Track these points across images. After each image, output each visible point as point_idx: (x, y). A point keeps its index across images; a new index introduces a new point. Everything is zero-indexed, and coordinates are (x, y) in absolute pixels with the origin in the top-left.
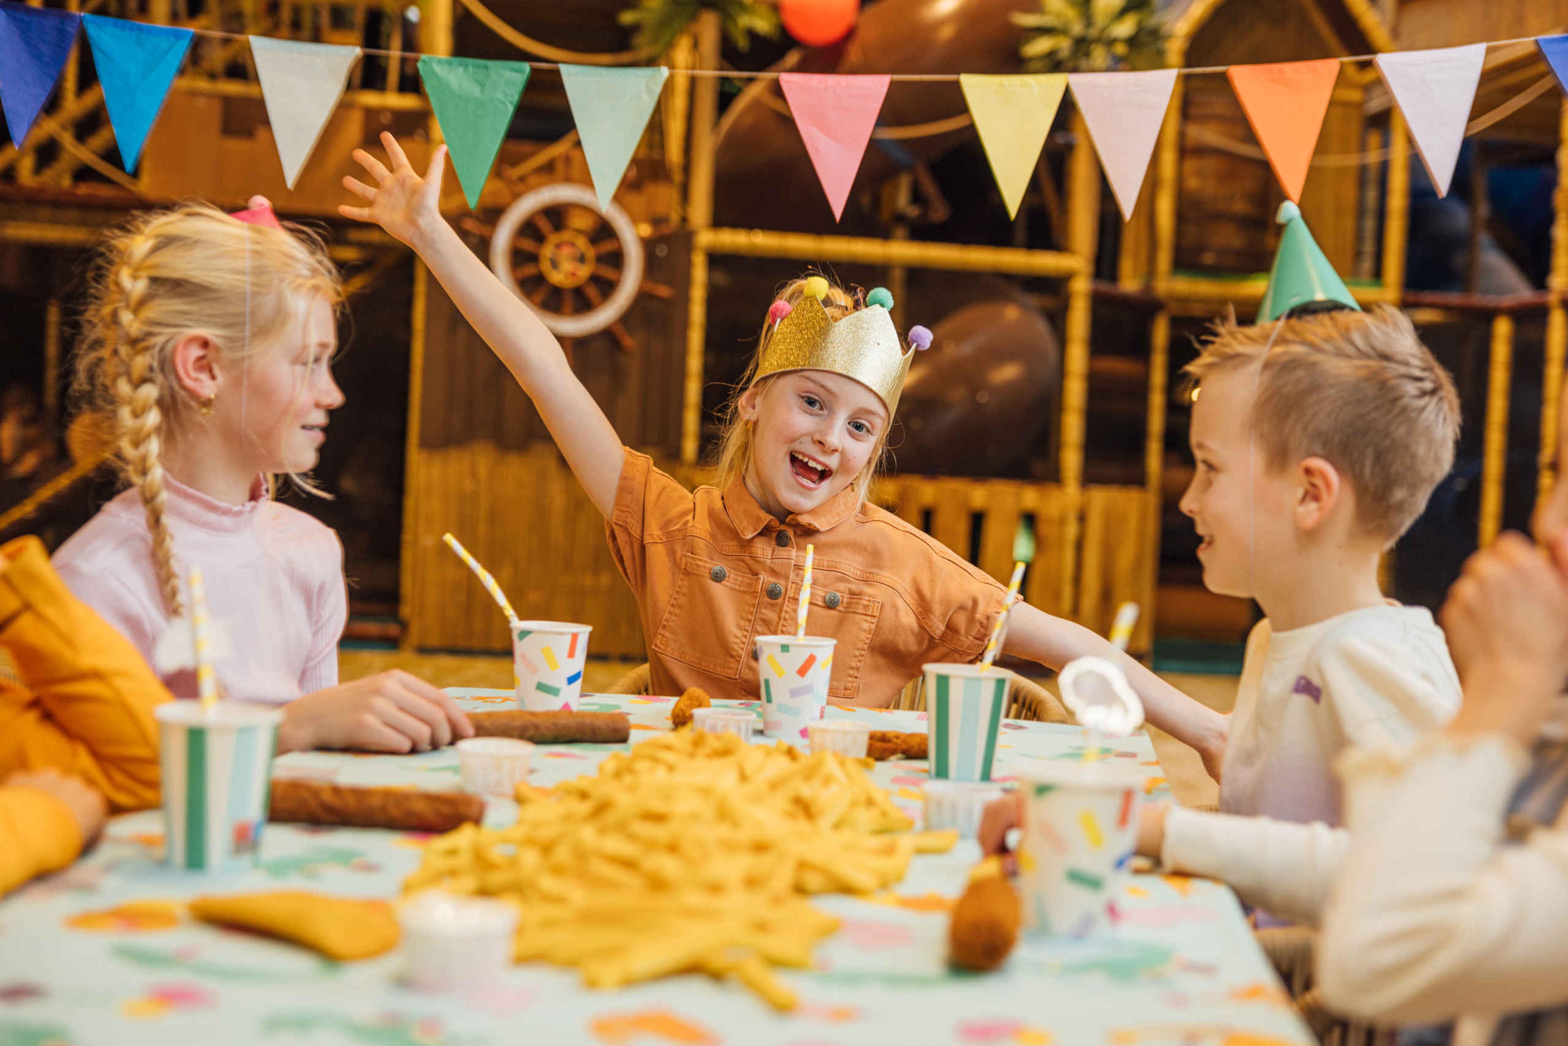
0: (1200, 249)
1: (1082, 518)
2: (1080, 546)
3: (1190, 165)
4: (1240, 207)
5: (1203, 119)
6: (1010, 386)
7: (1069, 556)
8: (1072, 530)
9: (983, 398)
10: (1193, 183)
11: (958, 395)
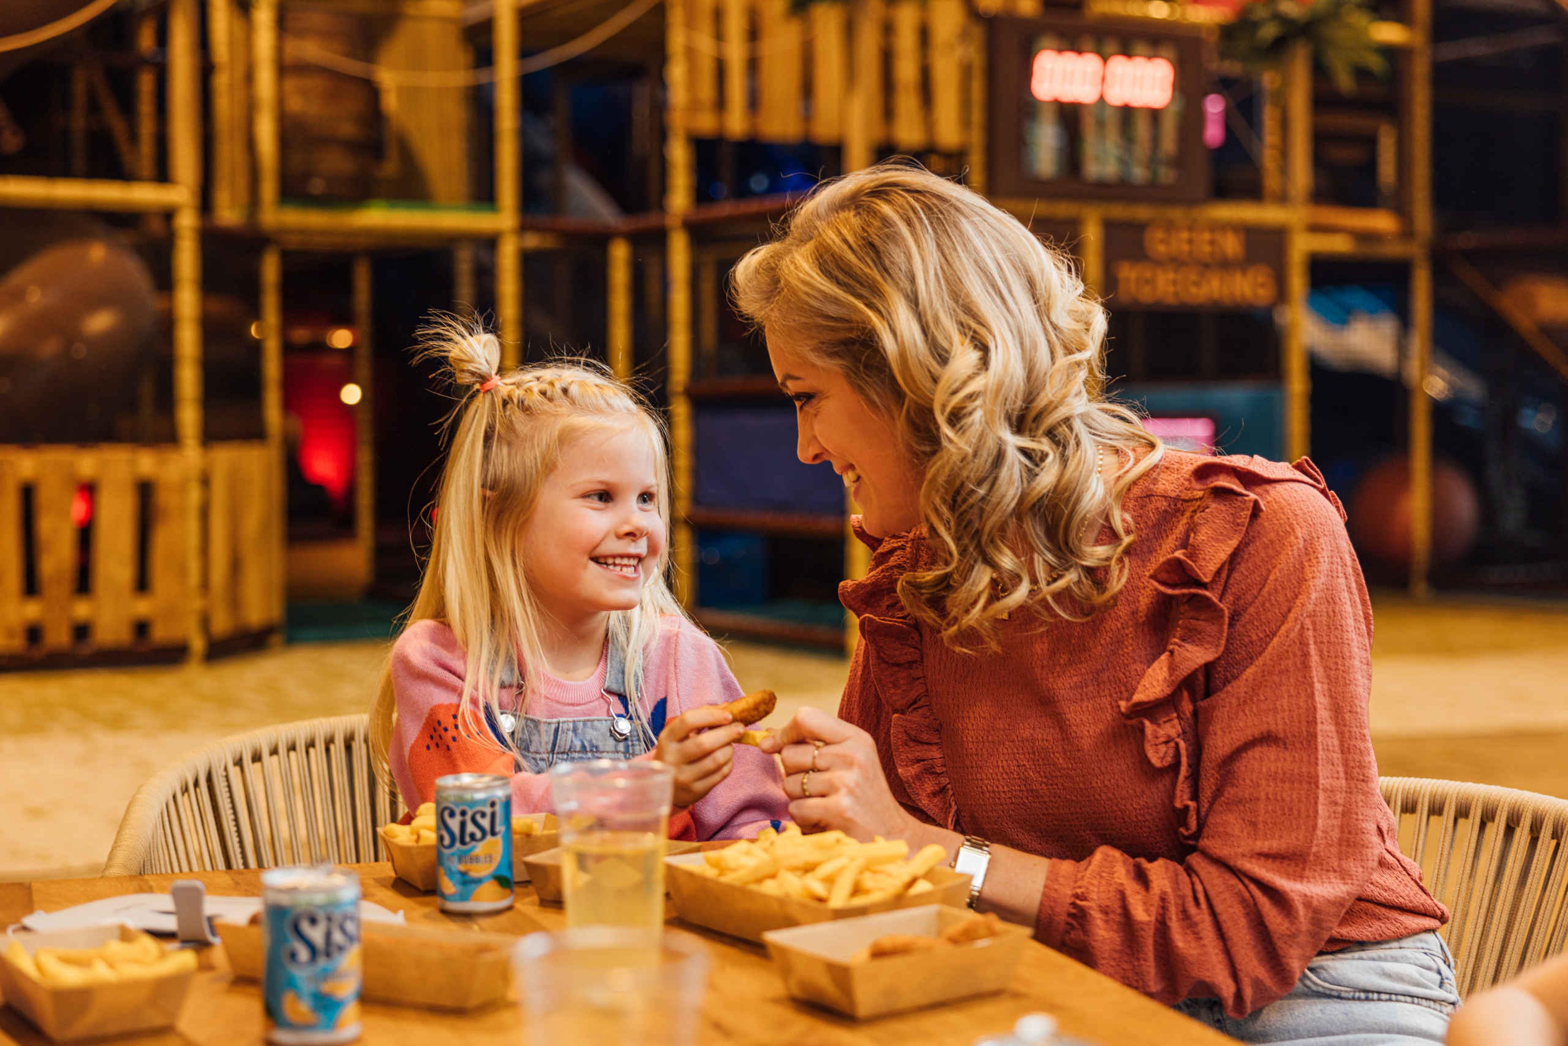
0: (307, 176)
1: (205, 481)
2: (205, 513)
3: (291, 84)
4: (348, 129)
5: (301, 34)
6: (107, 337)
7: (193, 526)
8: (194, 496)
9: (81, 351)
10: (295, 104)
11: (50, 348)
